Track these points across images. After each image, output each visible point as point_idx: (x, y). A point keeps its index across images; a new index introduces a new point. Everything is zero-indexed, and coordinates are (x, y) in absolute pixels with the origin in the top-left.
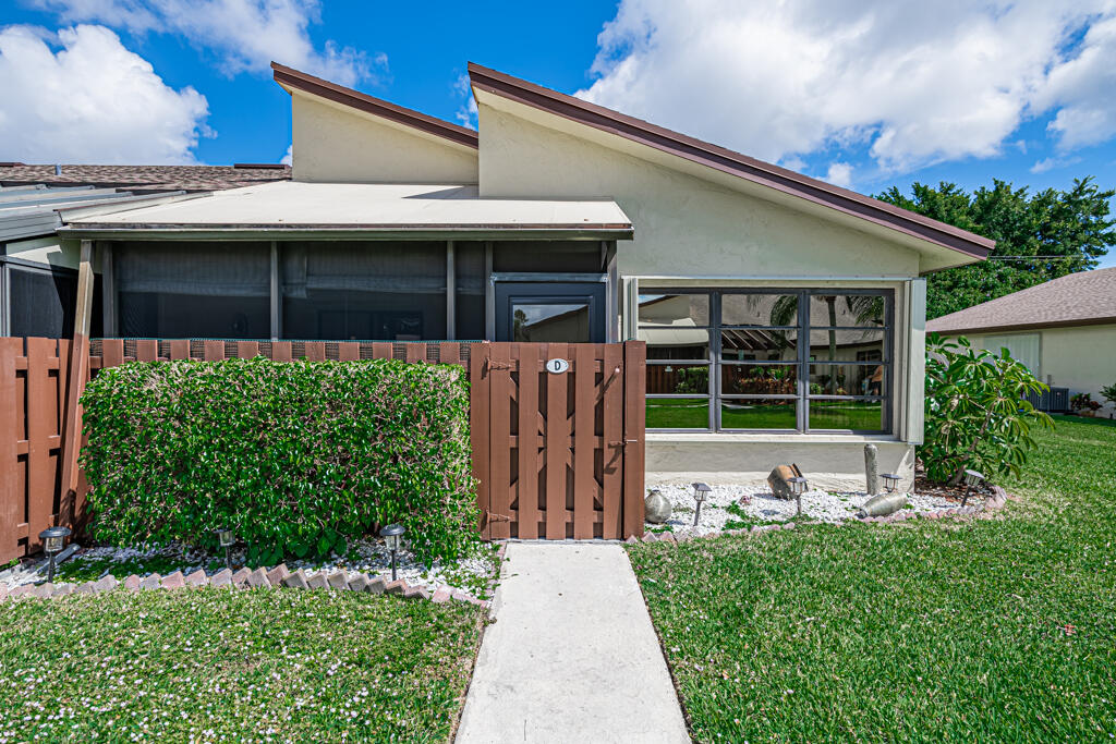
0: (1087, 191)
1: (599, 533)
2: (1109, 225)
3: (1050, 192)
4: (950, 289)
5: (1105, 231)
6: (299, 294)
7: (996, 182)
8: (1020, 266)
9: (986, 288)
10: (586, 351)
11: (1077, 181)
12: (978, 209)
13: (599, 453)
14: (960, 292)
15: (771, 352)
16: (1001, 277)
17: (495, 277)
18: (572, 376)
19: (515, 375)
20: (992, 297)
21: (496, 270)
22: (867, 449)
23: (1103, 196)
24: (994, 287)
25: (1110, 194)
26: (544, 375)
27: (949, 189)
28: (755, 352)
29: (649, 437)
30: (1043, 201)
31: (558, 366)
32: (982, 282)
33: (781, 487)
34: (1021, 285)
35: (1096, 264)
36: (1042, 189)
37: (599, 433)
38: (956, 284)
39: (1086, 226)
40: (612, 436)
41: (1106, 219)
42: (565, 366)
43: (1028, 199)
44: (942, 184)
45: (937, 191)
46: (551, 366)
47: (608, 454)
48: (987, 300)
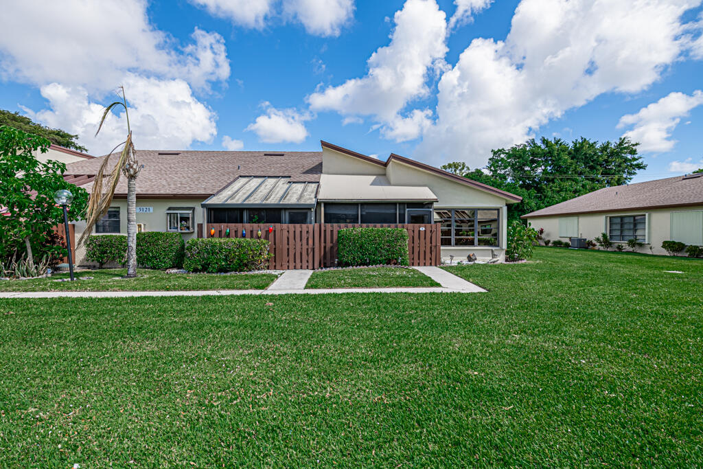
0: (626, 143)
1: (431, 265)
2: (637, 159)
3: (608, 143)
4: (558, 192)
5: (635, 163)
6: (364, 213)
7: (582, 138)
8: (593, 180)
9: (575, 192)
10: (428, 225)
11: (621, 139)
12: (573, 152)
13: (431, 247)
14: (563, 194)
15: (469, 224)
16: (583, 186)
17: (407, 210)
18: (425, 231)
19: (413, 231)
20: (579, 196)
21: (408, 208)
22: (492, 251)
23: (634, 145)
24: (580, 191)
25: (637, 144)
26: (419, 231)
27: (558, 141)
28: (462, 224)
29: (441, 248)
30: (604, 148)
31: (422, 229)
32: (574, 189)
33: (470, 259)
34: (593, 189)
35: (631, 179)
36: (605, 141)
37: (431, 243)
38: (561, 190)
39: (626, 160)
40: (434, 244)
41: (636, 156)
42: (424, 229)
43: (598, 146)
44: (555, 138)
45: (553, 142)
46: (421, 229)
47: (433, 248)
48: (576, 197)
